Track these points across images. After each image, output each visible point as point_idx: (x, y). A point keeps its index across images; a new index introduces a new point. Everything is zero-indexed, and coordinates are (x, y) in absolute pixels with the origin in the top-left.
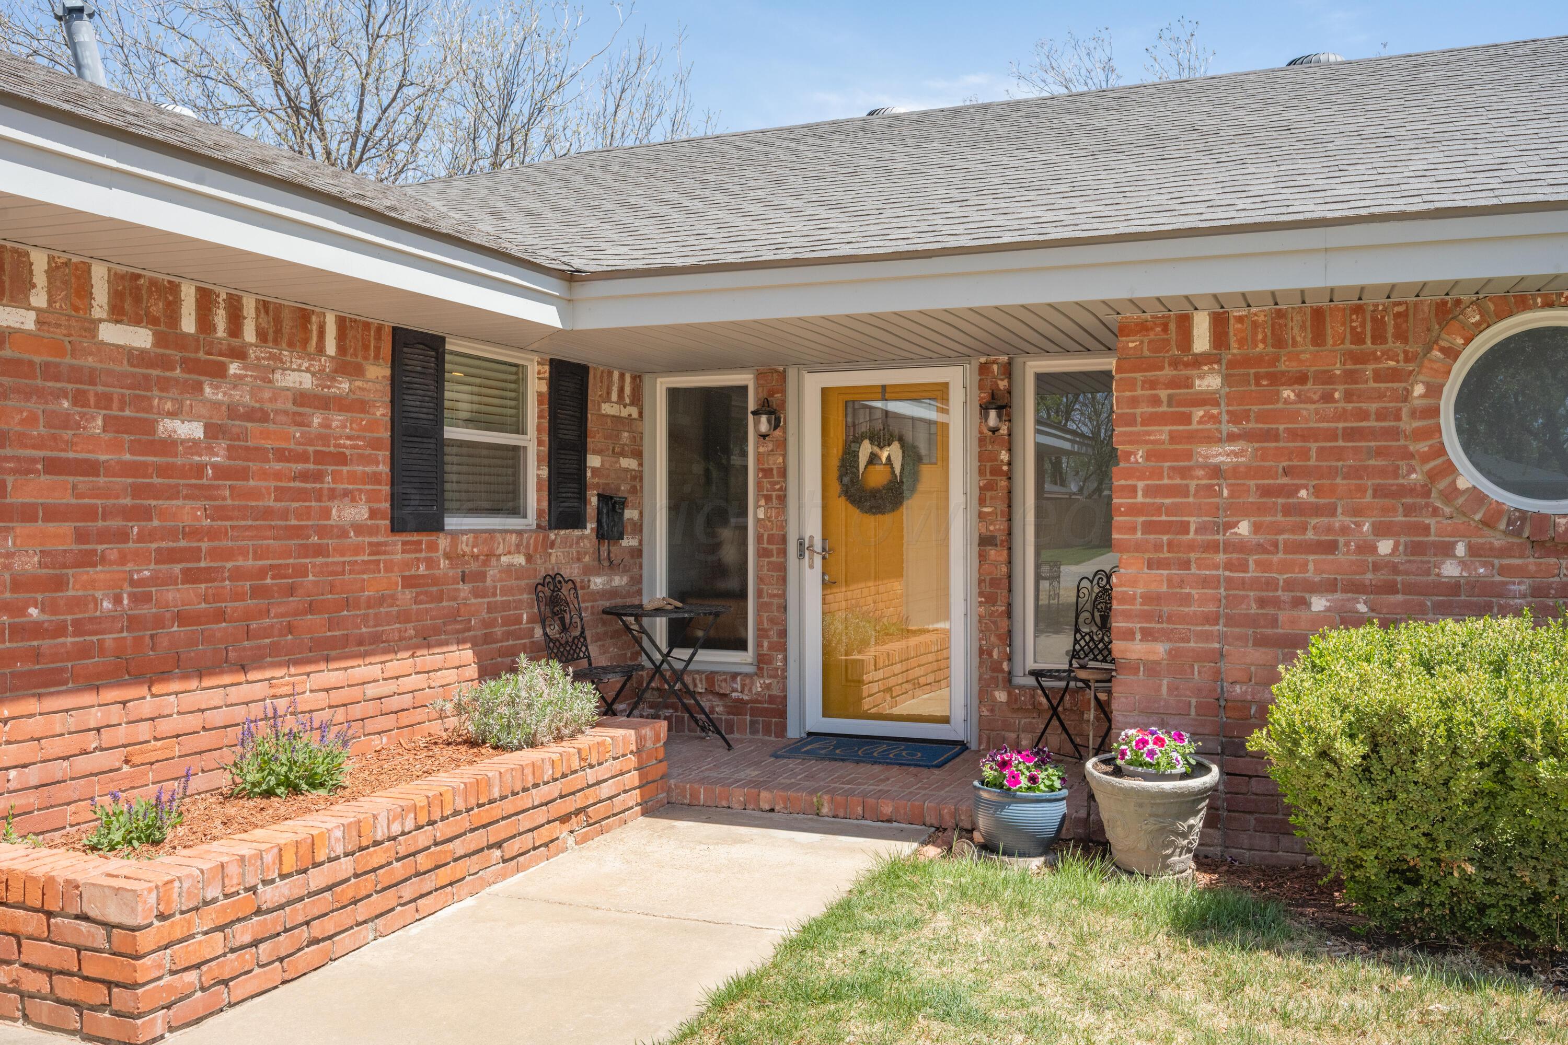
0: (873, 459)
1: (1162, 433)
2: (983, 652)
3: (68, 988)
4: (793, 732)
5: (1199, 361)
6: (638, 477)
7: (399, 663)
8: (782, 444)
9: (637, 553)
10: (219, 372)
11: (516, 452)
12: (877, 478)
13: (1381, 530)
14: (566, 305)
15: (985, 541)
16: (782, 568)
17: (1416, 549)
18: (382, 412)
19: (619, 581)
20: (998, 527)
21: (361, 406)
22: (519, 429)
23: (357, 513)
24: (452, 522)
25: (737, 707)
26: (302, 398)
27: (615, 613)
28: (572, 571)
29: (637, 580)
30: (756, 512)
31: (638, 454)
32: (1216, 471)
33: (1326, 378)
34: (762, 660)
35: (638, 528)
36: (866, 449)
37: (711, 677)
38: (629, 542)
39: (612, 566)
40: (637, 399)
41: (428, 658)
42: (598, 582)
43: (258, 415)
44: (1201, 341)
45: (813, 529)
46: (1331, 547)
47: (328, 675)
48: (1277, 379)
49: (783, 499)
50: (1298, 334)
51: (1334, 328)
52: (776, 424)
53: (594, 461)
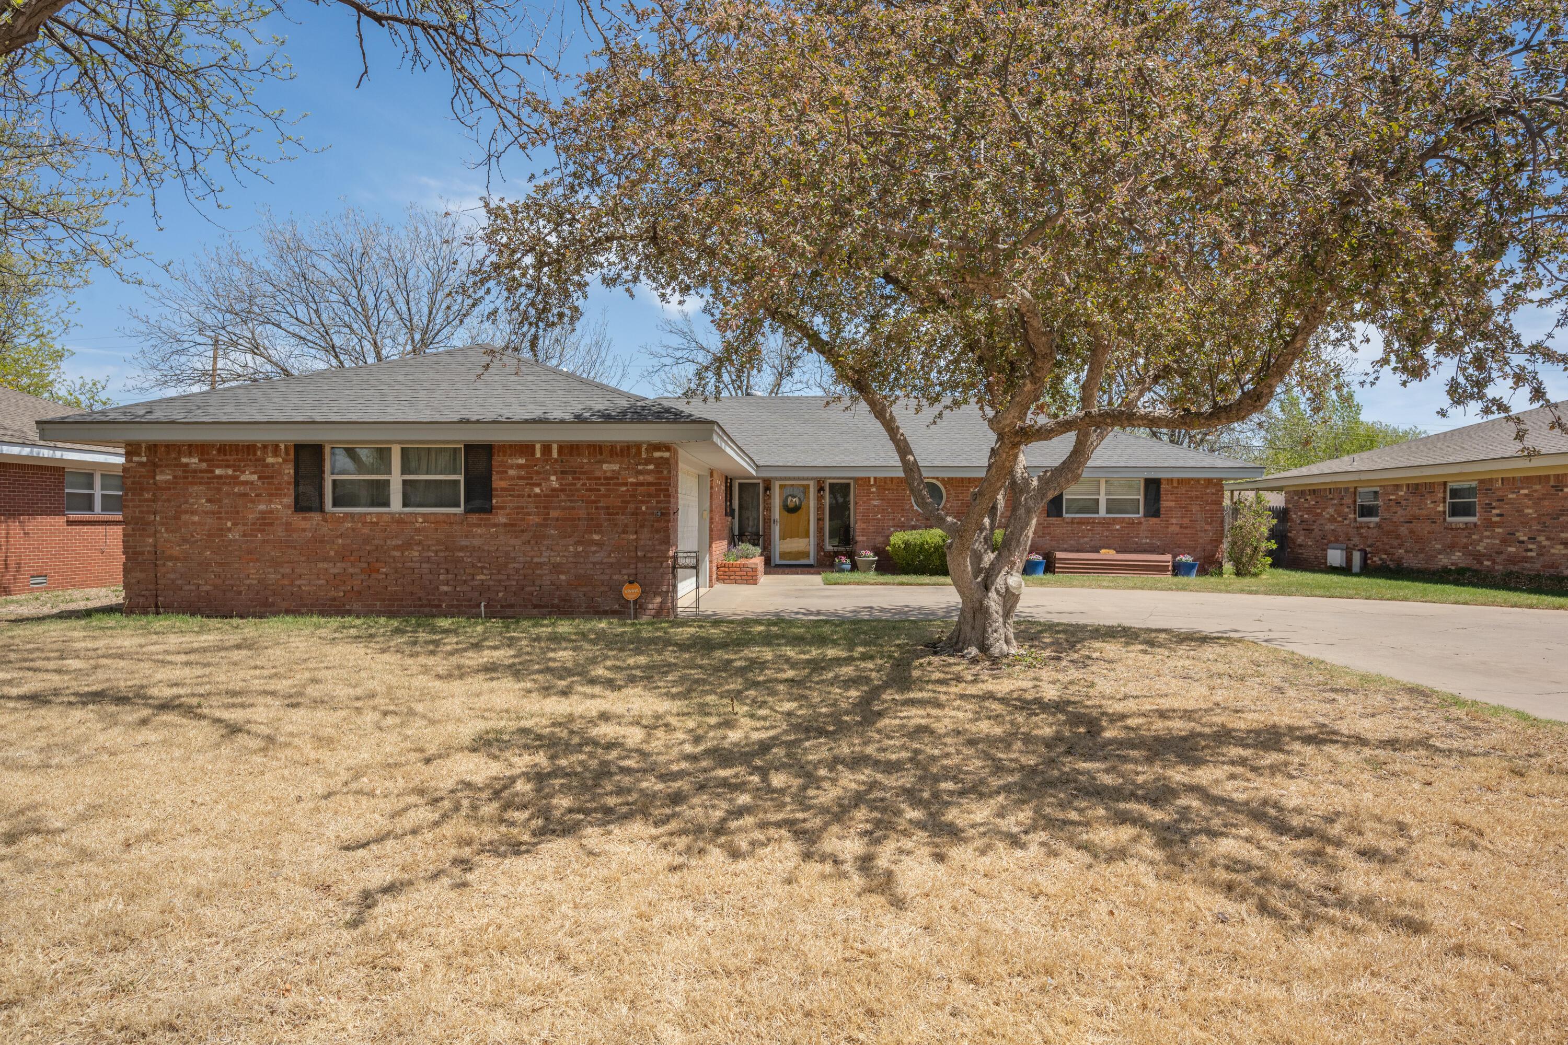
0: (792, 501)
1: (865, 498)
2: (818, 544)
5: (872, 485)
8: (771, 497)
12: (792, 505)
13: (902, 516)
15: (819, 520)
16: (770, 526)
17: (908, 520)
20: (822, 516)
30: (763, 513)
32: (874, 506)
33: (893, 489)
36: (789, 499)
39: (733, 526)
44: (872, 482)
45: (777, 516)
46: (894, 520)
48: (885, 489)
49: (770, 510)
50: (889, 482)
51: (894, 481)
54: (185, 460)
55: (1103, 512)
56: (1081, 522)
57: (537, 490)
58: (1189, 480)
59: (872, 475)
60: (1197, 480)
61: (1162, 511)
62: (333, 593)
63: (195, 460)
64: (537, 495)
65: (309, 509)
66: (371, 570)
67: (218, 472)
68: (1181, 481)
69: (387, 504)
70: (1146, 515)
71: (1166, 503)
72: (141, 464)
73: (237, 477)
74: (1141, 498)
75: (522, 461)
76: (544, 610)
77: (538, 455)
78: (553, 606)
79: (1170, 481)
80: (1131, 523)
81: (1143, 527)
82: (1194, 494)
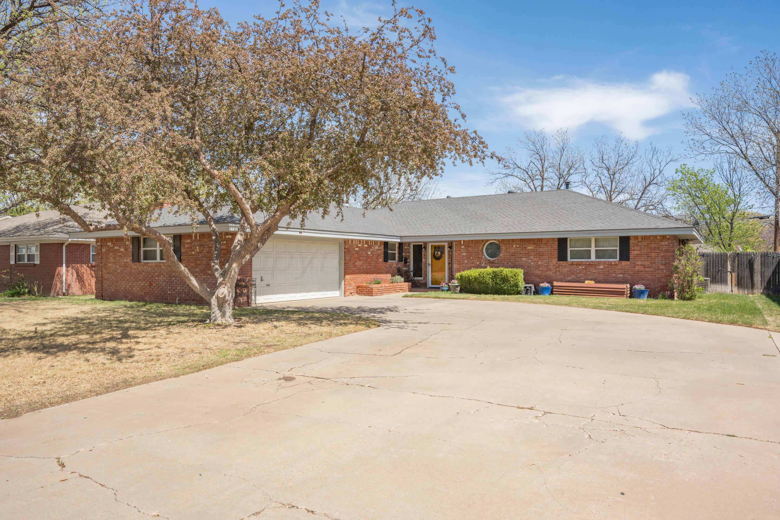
0: (437, 254)
1: (459, 252)
2: (449, 276)
3: (368, 293)
4: (428, 287)
5: (462, 245)
6: (409, 256)
7: (384, 275)
8: (426, 252)
9: (409, 265)
10: (371, 248)
11: (395, 253)
12: (438, 256)
13: (477, 261)
14: (401, 239)
15: (449, 263)
16: (426, 267)
17: (480, 263)
18: (383, 250)
19: (407, 269)
20: (450, 262)
21: (381, 250)
22: (395, 251)
23: (381, 260)
24: (389, 261)
25: (421, 284)
26: (377, 250)
27: (406, 272)
28: (401, 267)
29: (409, 269)
30: (423, 260)
31: (409, 253)
32: (463, 256)
33: (473, 247)
34: (424, 278)
35: (409, 262)
36: (436, 252)
37: (418, 281)
38: (408, 264)
39: (406, 267)
40: (409, 246)
41: (387, 275)
42: (404, 268)
43: (374, 251)
44: (462, 243)
45: (430, 262)
46: (473, 263)
47: (379, 275)
48: (469, 247)
49: (426, 258)
50: (471, 243)
51: (474, 242)
52: (425, 249)
53: (404, 254)
54: (108, 244)
55: (593, 258)
56: (578, 264)
57: (193, 253)
58: (649, 237)
59: (462, 239)
60: (655, 237)
61: (631, 256)
62: (141, 293)
63: (110, 244)
64: (193, 255)
65: (136, 261)
66: (151, 285)
67: (115, 248)
68: (644, 238)
69: (156, 260)
70: (621, 259)
71: (634, 253)
72: (98, 245)
73: (119, 250)
74: (618, 248)
75: (189, 241)
76: (195, 302)
77: (193, 239)
78: (197, 300)
79: (636, 237)
80: (610, 264)
81: (619, 267)
82: (653, 246)
